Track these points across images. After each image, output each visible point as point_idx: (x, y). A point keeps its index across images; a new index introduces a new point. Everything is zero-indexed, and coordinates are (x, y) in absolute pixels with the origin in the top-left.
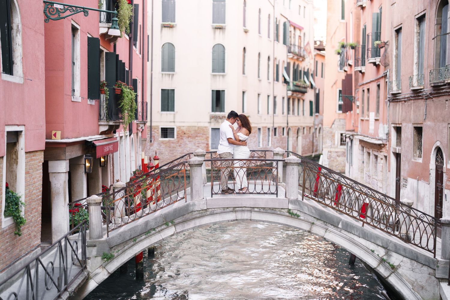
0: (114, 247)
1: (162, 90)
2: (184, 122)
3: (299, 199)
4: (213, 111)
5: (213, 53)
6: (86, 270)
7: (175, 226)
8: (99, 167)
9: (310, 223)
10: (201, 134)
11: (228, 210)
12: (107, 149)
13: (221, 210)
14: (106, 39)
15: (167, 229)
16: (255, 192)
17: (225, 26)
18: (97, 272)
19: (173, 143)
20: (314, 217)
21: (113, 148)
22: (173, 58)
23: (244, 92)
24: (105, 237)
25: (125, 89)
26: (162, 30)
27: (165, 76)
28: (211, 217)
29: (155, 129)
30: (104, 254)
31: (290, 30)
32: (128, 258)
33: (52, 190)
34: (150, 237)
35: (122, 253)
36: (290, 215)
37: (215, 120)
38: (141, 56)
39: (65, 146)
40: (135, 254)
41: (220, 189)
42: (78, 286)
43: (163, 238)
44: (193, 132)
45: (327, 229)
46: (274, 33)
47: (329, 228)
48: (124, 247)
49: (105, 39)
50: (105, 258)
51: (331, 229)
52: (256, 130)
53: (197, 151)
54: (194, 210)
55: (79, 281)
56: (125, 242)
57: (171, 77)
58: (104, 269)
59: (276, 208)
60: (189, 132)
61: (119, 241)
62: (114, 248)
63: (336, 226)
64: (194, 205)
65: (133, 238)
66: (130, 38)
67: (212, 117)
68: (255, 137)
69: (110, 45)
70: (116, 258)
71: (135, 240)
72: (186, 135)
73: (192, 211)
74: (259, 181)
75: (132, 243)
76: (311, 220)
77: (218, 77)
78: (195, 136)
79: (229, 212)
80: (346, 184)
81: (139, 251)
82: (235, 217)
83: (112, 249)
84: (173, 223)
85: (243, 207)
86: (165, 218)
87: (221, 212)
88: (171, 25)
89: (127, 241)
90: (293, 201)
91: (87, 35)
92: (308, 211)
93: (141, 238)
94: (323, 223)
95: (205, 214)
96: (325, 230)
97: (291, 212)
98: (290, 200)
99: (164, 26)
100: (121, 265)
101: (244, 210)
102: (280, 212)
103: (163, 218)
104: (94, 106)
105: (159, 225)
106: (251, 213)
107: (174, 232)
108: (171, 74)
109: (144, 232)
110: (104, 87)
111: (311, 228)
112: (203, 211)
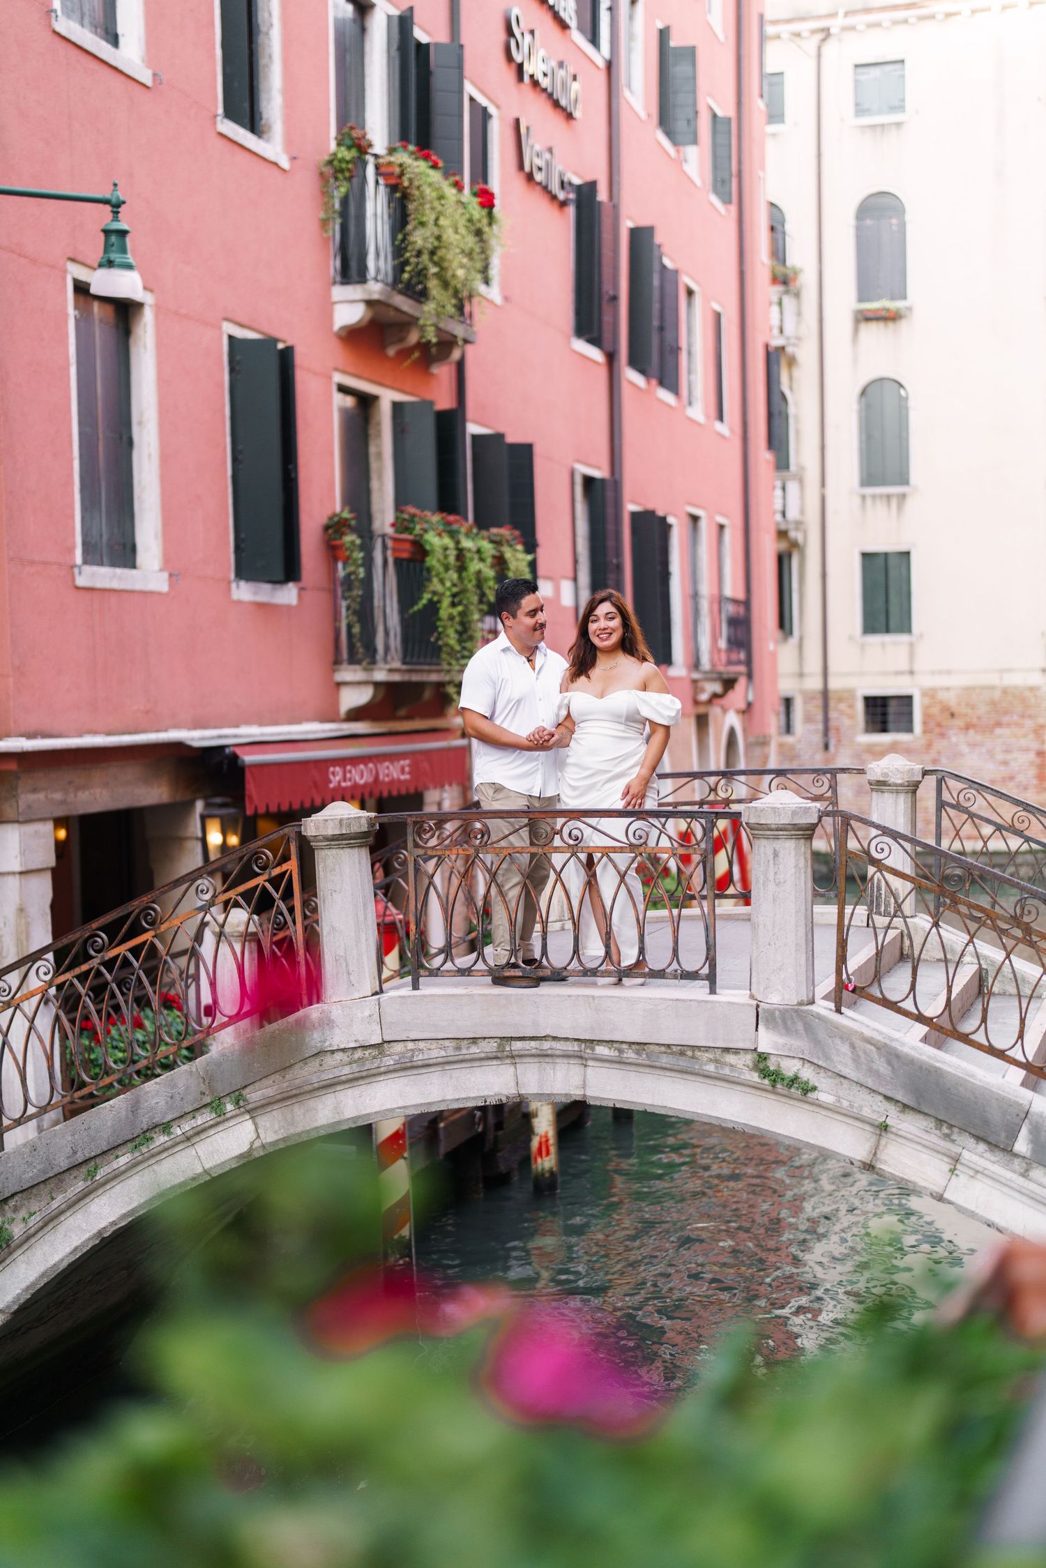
0: (13, 1196)
1: (867, 557)
2: (949, 672)
7: (251, 1118)
9: (872, 1125)
10: (1015, 717)
11: (474, 1049)
13: (444, 1048)
14: (391, 352)
15: (220, 1128)
20: (887, 1098)
21: (417, 773)
22: (900, 436)
26: (856, 330)
27: (874, 506)
28: (404, 1081)
29: (840, 700)
32: (68, 1250)
34: (152, 1161)
35: (46, 1225)
36: (766, 1081)
38: (727, 429)
40: (95, 1231)
43: (207, 1166)
44: (982, 709)
45: (956, 1160)
47: (966, 1154)
48: (53, 1199)
49: (382, 346)
51: (975, 1158)
54: (327, 1046)
56: (53, 1180)
57: (894, 503)
59: (699, 1048)
60: (968, 711)
61: (30, 1175)
62: (12, 1203)
63: (1001, 1145)
65: (86, 1161)
66: (611, 357)
69: (433, 375)
70: (19, 1246)
71: (91, 1174)
72: (959, 722)
73: (320, 1053)
75: (81, 1185)
76: (874, 1108)
78: (992, 722)
79: (481, 1059)
81: (111, 1220)
82: (513, 1084)
83: (7, 1207)
84: (241, 1103)
85: (545, 1038)
86: (209, 1079)
87: (445, 1059)
88: (888, 310)
89: (63, 1176)
90: (777, 1013)
91: (220, 328)
92: (850, 1062)
93: (115, 1165)
94: (932, 1125)
95: (376, 1065)
96: (946, 1159)
97: (772, 1068)
98: (765, 1011)
99: (863, 318)
100: (46, 1280)
101: (550, 1052)
102: (716, 1068)
103: (201, 1080)
104: (296, 607)
105: (187, 1110)
106: (586, 1066)
107: (252, 1143)
108: (893, 495)
109: (126, 1138)
110: (343, 534)
111: (877, 1147)
112: (366, 1052)
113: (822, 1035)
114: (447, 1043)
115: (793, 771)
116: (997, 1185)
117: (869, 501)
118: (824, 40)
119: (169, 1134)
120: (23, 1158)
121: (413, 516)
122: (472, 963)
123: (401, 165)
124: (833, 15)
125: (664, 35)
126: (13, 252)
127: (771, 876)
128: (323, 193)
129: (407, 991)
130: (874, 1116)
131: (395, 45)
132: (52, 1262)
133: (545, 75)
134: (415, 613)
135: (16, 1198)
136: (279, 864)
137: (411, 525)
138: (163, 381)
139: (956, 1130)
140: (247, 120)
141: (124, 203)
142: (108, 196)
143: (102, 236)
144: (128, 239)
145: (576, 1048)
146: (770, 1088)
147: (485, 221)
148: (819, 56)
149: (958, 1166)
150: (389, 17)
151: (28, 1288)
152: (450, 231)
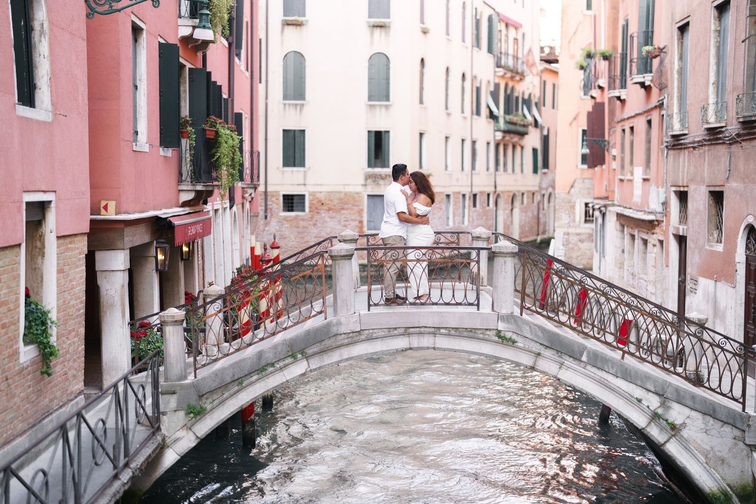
0: (205, 394)
1: (284, 131)
2: (321, 185)
3: (515, 314)
4: (370, 166)
5: (369, 69)
6: (160, 433)
7: (307, 360)
8: (180, 260)
9: (535, 353)
11: (396, 332)
12: (192, 231)
14: (190, 47)
15: (293, 365)
16: (441, 302)
17: (390, 23)
18: (178, 436)
19: (303, 220)
20: (541, 344)
21: (203, 229)
22: (302, 78)
23: (421, 135)
24: (191, 378)
25: (222, 131)
26: (283, 29)
27: (289, 108)
28: (367, 344)
29: (273, 196)
30: (189, 407)
31: (499, 29)
32: (229, 413)
33: (102, 300)
34: (265, 378)
35: (220, 404)
37: (374, 181)
39: (122, 226)
40: (240, 405)
41: (382, 296)
42: (147, 459)
43: (288, 379)
44: (336, 202)
45: (562, 364)
46: (472, 34)
47: (566, 362)
48: (223, 394)
50: (191, 412)
51: (569, 363)
52: (442, 197)
53: (343, 234)
54: (339, 332)
55: (147, 451)
56: (224, 387)
57: (298, 108)
58: (189, 431)
59: (477, 329)
60: (329, 202)
61: (214, 385)
62: (205, 396)
63: (578, 359)
64: (339, 323)
65: (238, 379)
66: (230, 44)
67: (368, 177)
68: (441, 209)
70: (208, 413)
71: (241, 383)
72: (325, 207)
73: (336, 335)
74: (448, 284)
75: (236, 388)
76: (536, 348)
77: (378, 109)
78: (340, 208)
79: (397, 335)
80: (594, 288)
81: (247, 401)
82: (408, 344)
83: (203, 398)
84: (304, 355)
85: (422, 327)
86: (291, 346)
87: (384, 336)
88: (298, 21)
89: (229, 385)
90: (504, 316)
91: (157, 39)
92: (529, 333)
93: (251, 380)
94: (555, 353)
95: (358, 339)
96: (559, 364)
97: (502, 335)
98: (501, 316)
99: (287, 24)
100: (218, 425)
101: (423, 332)
102: (482, 336)
103: (288, 346)
104: (171, 158)
105: (281, 358)
106: (435, 337)
107: (306, 369)
108: (298, 104)
109: (255, 371)
111: (536, 361)
112: (354, 334)
113: (520, 323)
114: (385, 330)
116: (575, 372)
117: (287, 106)
120: (211, 379)
127: (503, 270)
130: (536, 351)
132: (221, 418)
135: (208, 394)
139: (563, 354)
145: (433, 331)
146: (500, 342)
149: (563, 367)
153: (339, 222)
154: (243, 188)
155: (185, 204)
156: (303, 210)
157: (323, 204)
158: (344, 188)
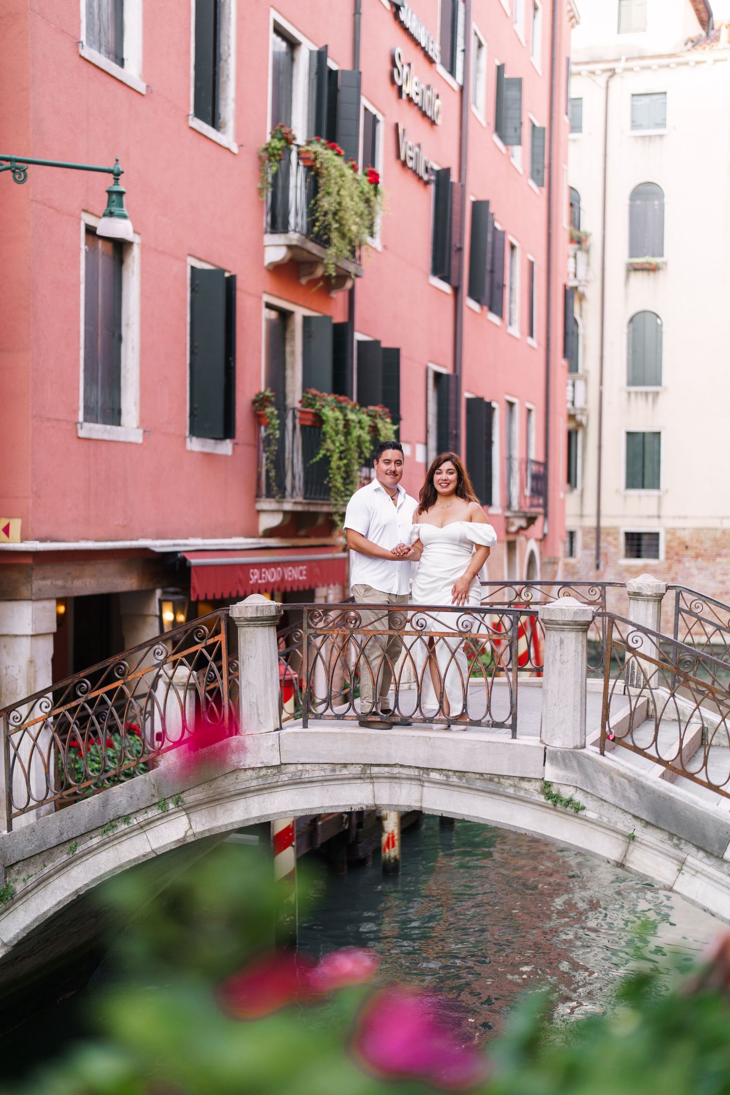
0: (17, 863)
1: (629, 434)
2: (685, 517)
7: (186, 814)
9: (624, 835)
11: (345, 772)
13: (324, 770)
15: (165, 820)
19: (654, 571)
20: (635, 817)
21: (311, 575)
22: (656, 352)
26: (627, 277)
27: (636, 399)
28: (295, 792)
29: (608, 534)
32: (54, 903)
34: (116, 842)
35: (39, 884)
36: (550, 802)
39: (29, 561)
40: (74, 890)
43: (154, 847)
44: (708, 544)
45: (683, 863)
47: (690, 859)
48: (45, 866)
49: (298, 277)
51: (696, 862)
54: (242, 765)
56: (45, 853)
59: (503, 776)
60: (698, 545)
61: (30, 849)
62: (16, 868)
63: (715, 854)
65: (69, 841)
66: (456, 290)
70: (20, 899)
71: (73, 850)
72: (691, 553)
73: (237, 770)
75: (65, 857)
76: (626, 824)
78: (714, 553)
79: (349, 779)
81: (85, 883)
82: (371, 797)
83: (12, 871)
84: (180, 803)
85: (395, 765)
86: (157, 786)
87: (324, 778)
88: (650, 264)
89: (52, 851)
90: (559, 753)
91: (185, 261)
92: (609, 791)
93: (89, 844)
94: (666, 837)
95: (275, 780)
96: (675, 862)
97: (554, 793)
98: (551, 752)
99: (633, 269)
100: (37, 924)
101: (398, 775)
102: (515, 791)
103: (152, 786)
104: (231, 456)
105: (141, 807)
106: (423, 786)
107: (186, 832)
108: (650, 393)
109: (98, 825)
110: (266, 407)
111: (627, 851)
112: (269, 771)
113: (590, 770)
114: (326, 766)
115: (575, 584)
116: (712, 883)
117: (633, 396)
118: (611, 77)
119: (128, 823)
120: (25, 837)
121: (315, 396)
122: (345, 710)
123: (315, 153)
124: (618, 60)
125: (500, 69)
126: (44, 204)
127: (558, 657)
128: (260, 170)
129: (299, 729)
130: (625, 829)
131: (314, 70)
132: (42, 912)
133: (417, 94)
134: (314, 463)
135: (19, 865)
136: (213, 636)
137: (314, 403)
138: (144, 296)
139: (683, 841)
140: (210, 119)
141: (122, 173)
142: (112, 168)
143: (106, 195)
144: (124, 198)
145: (417, 774)
146: (552, 806)
147: (372, 193)
148: (607, 87)
149: (684, 867)
150: (311, 52)
151: (25, 928)
152: (348, 199)
153: (713, 576)
154: (507, 518)
155: (270, 533)
156: (656, 556)
157: (687, 547)
158: (722, 523)
